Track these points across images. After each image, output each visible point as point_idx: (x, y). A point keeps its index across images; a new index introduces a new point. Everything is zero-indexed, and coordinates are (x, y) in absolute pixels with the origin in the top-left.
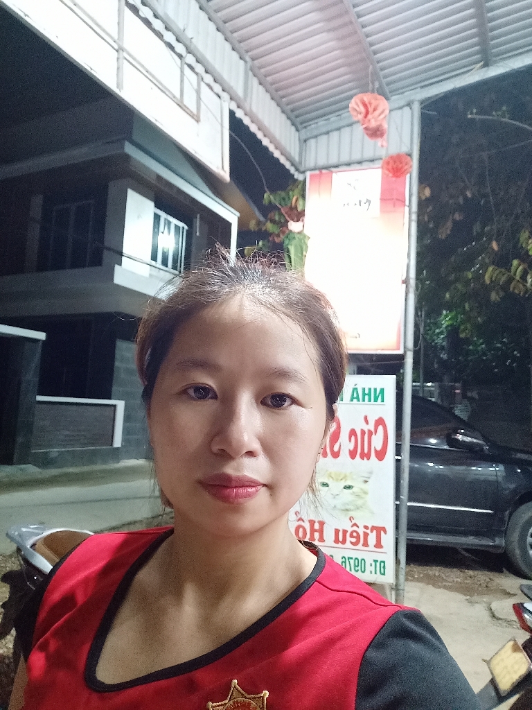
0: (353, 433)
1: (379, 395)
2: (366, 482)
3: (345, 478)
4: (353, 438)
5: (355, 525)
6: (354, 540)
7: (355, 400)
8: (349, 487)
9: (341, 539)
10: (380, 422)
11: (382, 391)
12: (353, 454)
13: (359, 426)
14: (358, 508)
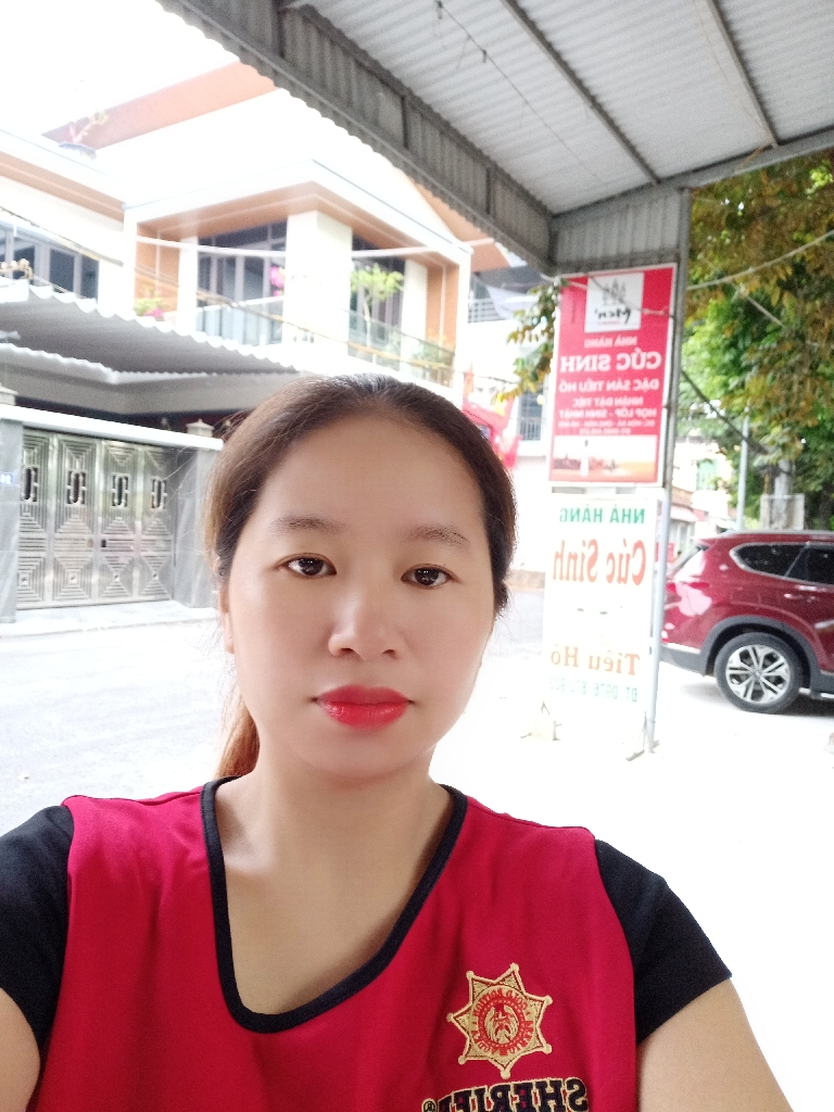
0: (611, 556)
1: (639, 516)
4: (611, 562)
5: (609, 651)
6: (607, 666)
7: (614, 521)
8: (604, 613)
10: (639, 544)
11: (642, 511)
12: (610, 579)
13: (618, 549)
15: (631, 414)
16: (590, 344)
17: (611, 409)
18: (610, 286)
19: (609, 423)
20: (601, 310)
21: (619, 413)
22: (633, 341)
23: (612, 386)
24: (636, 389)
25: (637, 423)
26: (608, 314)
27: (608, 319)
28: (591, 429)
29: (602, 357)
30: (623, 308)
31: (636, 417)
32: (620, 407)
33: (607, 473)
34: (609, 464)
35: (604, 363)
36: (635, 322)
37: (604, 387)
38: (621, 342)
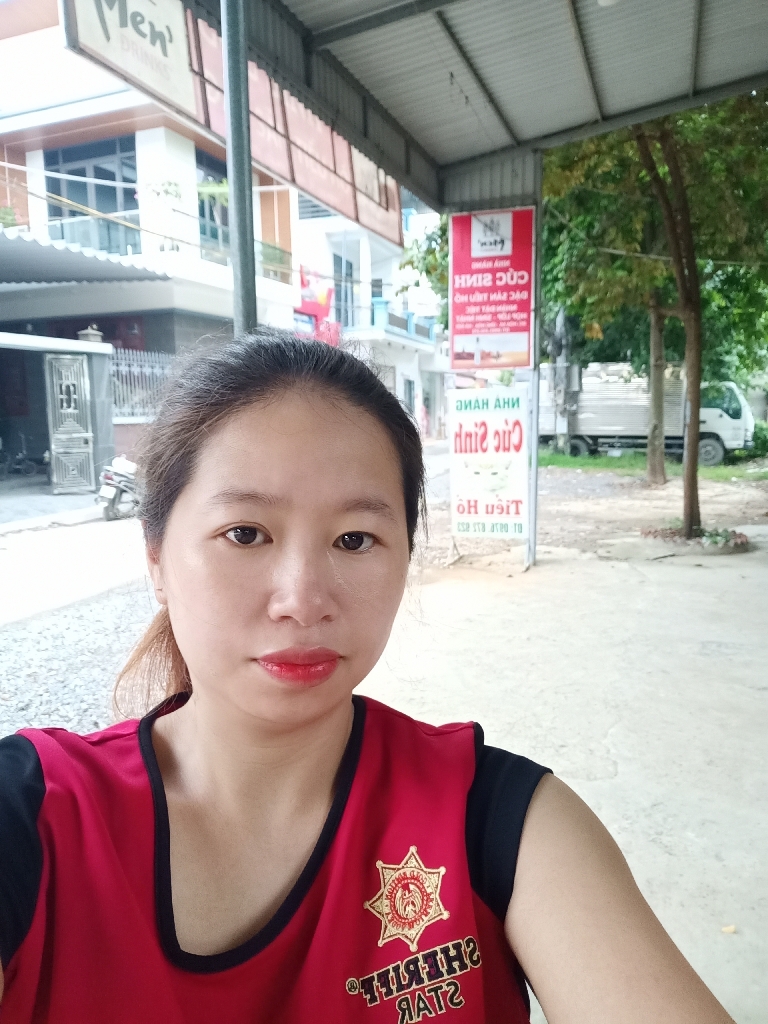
0: (497, 433)
1: (516, 403)
2: (507, 468)
3: (492, 467)
4: (497, 437)
5: (500, 500)
6: (499, 511)
7: (498, 408)
8: (495, 474)
9: (490, 510)
10: (517, 423)
11: (518, 400)
12: (497, 449)
13: (501, 427)
14: (502, 488)
15: (509, 317)
16: (476, 266)
17: (495, 314)
18: (488, 222)
19: (493, 324)
20: (483, 240)
21: (500, 317)
22: (507, 263)
23: (495, 297)
24: (512, 298)
25: (514, 324)
26: (488, 243)
27: (488, 247)
28: (480, 329)
29: (485, 275)
30: (498, 239)
31: (512, 320)
32: (501, 312)
33: (493, 361)
34: (495, 354)
35: (486, 280)
36: (508, 249)
37: (489, 297)
38: (498, 264)
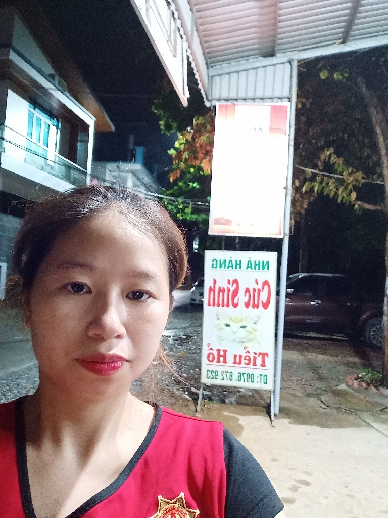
0: (247, 290)
1: (266, 265)
2: (256, 323)
3: (242, 320)
4: (247, 294)
5: (248, 352)
6: (247, 362)
7: (249, 269)
8: (244, 327)
9: (238, 361)
10: (266, 283)
11: (268, 262)
12: (247, 305)
13: (252, 286)
14: (250, 341)
